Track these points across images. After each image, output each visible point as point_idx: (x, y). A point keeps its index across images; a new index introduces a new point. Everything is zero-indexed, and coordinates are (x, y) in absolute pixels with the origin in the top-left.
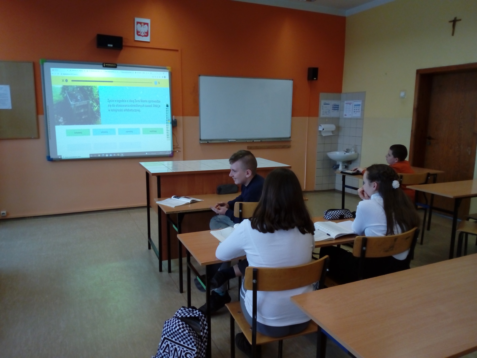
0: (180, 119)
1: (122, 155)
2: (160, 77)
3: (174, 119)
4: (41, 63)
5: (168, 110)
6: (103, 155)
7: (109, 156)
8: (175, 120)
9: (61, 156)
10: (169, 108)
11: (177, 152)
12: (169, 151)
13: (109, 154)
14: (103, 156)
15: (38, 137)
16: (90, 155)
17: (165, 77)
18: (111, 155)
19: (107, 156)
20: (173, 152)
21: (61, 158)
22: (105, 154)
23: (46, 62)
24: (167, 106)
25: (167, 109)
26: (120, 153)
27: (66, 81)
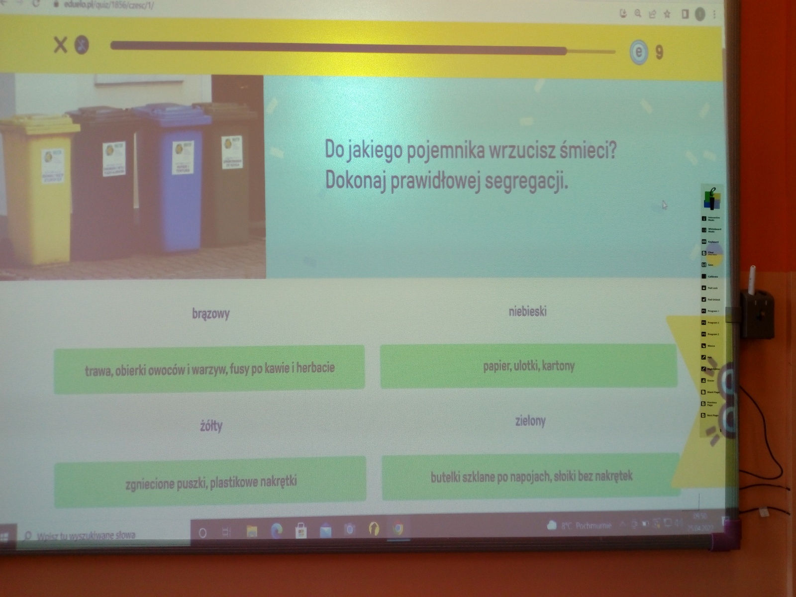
1: (399, 532)
3: (751, 292)
5: (712, 230)
6: (277, 532)
7: (315, 537)
8: (760, 293)
9: (12, 529)
10: (723, 211)
11: (764, 513)
12: (712, 513)
13: (313, 522)
14: (274, 537)
16: (196, 524)
17: (700, 14)
18: (326, 532)
19: (301, 533)
20: (739, 516)
22: (290, 523)
24: (711, 202)
25: (707, 224)
26: (382, 520)
27: (77, 45)
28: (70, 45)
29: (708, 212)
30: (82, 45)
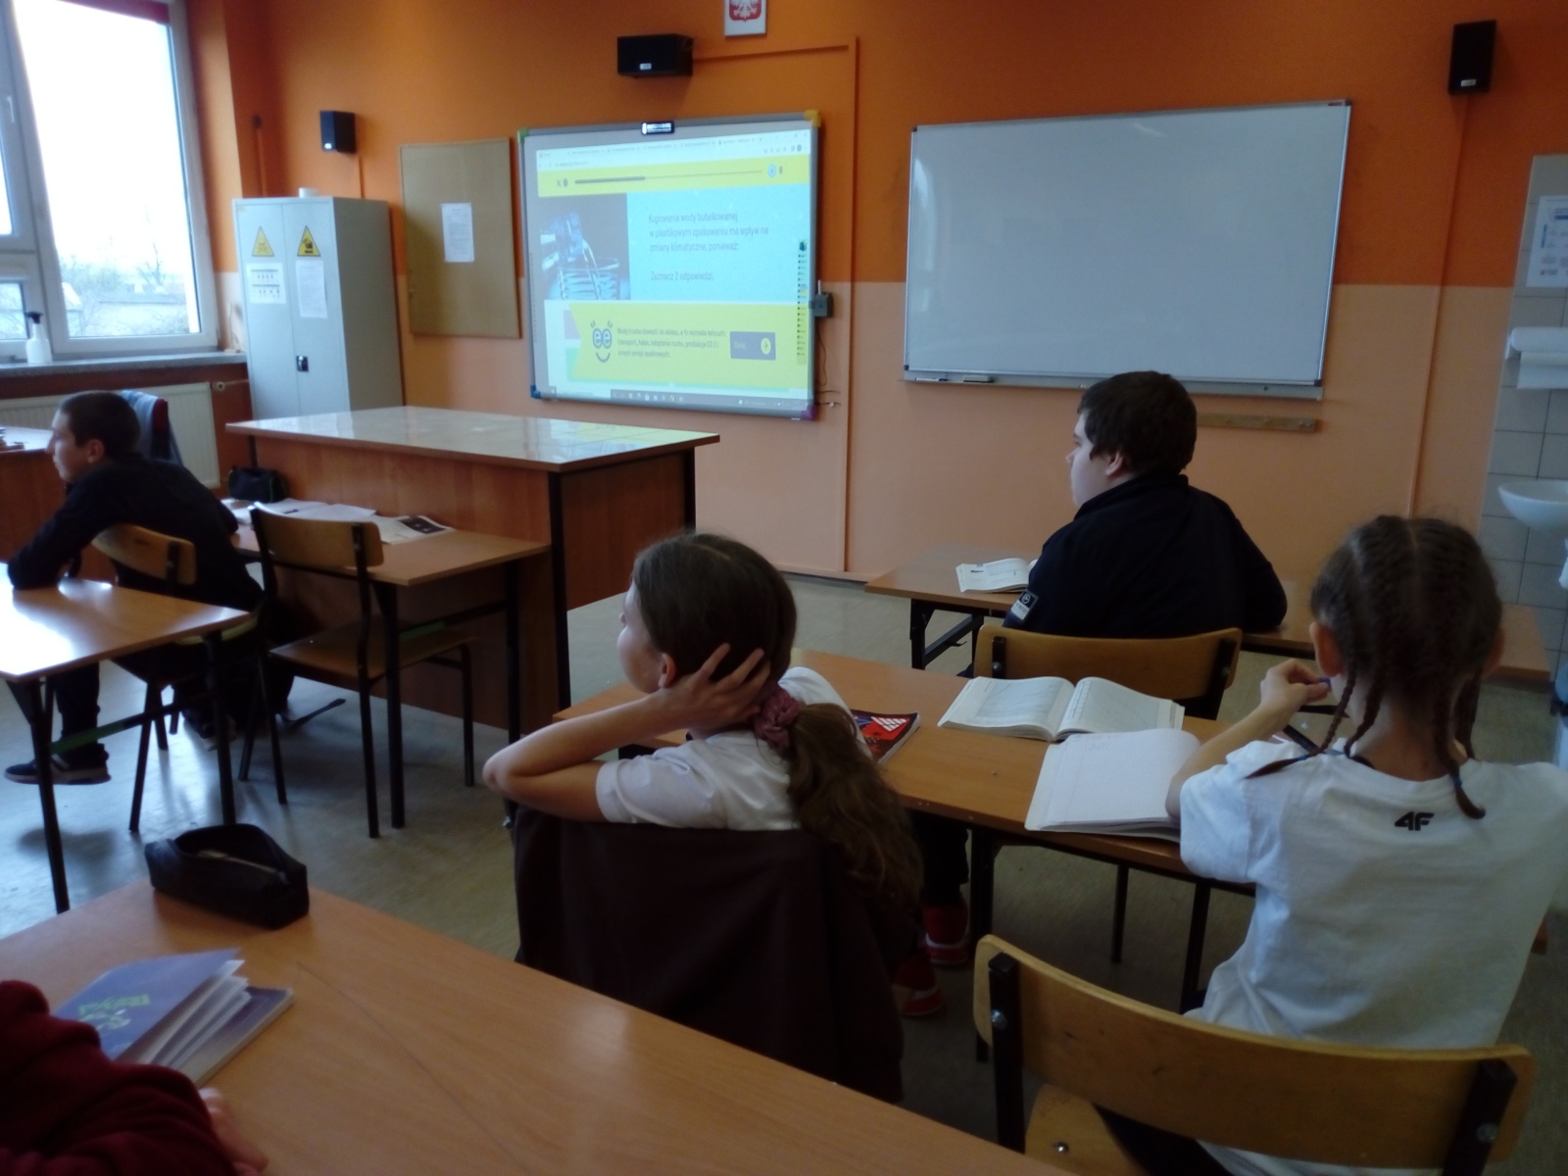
1: (681, 401)
2: (785, 149)
3: (819, 293)
4: (520, 137)
5: (803, 262)
7: (652, 401)
8: (826, 293)
9: (555, 388)
10: (808, 254)
11: (832, 405)
12: (802, 403)
13: (652, 394)
15: (521, 335)
16: (612, 391)
17: (799, 148)
18: (656, 398)
19: (647, 398)
20: (817, 405)
21: (557, 395)
23: (528, 135)
24: (802, 247)
25: (801, 259)
26: (675, 394)
27: (564, 183)
29: (801, 253)
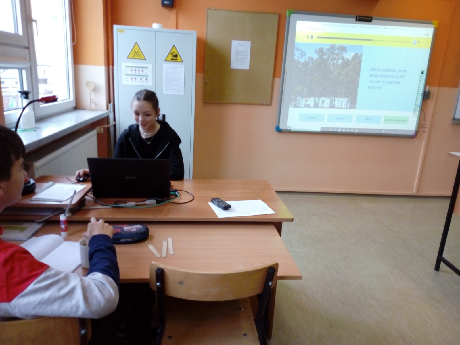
0: (434, 90)
1: (357, 131)
2: (421, 35)
3: (427, 90)
4: (287, 15)
6: (335, 130)
7: (342, 131)
8: (429, 91)
9: (290, 127)
11: (421, 132)
12: (412, 131)
13: (341, 129)
15: (270, 104)
16: (322, 128)
17: (428, 35)
18: (344, 131)
19: (339, 130)
20: (417, 132)
21: (290, 130)
22: (338, 128)
23: (294, 13)
24: (422, 73)
26: (354, 129)
27: (311, 37)
28: (310, 37)
29: (422, 75)
30: (312, 37)
